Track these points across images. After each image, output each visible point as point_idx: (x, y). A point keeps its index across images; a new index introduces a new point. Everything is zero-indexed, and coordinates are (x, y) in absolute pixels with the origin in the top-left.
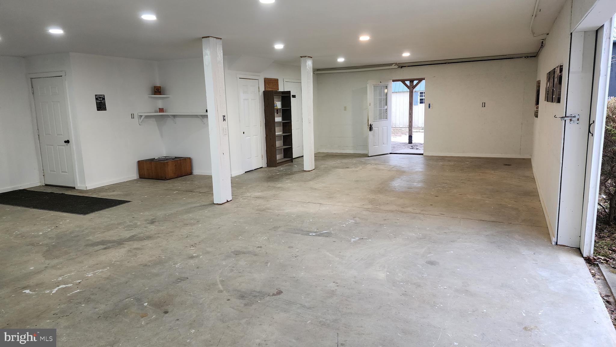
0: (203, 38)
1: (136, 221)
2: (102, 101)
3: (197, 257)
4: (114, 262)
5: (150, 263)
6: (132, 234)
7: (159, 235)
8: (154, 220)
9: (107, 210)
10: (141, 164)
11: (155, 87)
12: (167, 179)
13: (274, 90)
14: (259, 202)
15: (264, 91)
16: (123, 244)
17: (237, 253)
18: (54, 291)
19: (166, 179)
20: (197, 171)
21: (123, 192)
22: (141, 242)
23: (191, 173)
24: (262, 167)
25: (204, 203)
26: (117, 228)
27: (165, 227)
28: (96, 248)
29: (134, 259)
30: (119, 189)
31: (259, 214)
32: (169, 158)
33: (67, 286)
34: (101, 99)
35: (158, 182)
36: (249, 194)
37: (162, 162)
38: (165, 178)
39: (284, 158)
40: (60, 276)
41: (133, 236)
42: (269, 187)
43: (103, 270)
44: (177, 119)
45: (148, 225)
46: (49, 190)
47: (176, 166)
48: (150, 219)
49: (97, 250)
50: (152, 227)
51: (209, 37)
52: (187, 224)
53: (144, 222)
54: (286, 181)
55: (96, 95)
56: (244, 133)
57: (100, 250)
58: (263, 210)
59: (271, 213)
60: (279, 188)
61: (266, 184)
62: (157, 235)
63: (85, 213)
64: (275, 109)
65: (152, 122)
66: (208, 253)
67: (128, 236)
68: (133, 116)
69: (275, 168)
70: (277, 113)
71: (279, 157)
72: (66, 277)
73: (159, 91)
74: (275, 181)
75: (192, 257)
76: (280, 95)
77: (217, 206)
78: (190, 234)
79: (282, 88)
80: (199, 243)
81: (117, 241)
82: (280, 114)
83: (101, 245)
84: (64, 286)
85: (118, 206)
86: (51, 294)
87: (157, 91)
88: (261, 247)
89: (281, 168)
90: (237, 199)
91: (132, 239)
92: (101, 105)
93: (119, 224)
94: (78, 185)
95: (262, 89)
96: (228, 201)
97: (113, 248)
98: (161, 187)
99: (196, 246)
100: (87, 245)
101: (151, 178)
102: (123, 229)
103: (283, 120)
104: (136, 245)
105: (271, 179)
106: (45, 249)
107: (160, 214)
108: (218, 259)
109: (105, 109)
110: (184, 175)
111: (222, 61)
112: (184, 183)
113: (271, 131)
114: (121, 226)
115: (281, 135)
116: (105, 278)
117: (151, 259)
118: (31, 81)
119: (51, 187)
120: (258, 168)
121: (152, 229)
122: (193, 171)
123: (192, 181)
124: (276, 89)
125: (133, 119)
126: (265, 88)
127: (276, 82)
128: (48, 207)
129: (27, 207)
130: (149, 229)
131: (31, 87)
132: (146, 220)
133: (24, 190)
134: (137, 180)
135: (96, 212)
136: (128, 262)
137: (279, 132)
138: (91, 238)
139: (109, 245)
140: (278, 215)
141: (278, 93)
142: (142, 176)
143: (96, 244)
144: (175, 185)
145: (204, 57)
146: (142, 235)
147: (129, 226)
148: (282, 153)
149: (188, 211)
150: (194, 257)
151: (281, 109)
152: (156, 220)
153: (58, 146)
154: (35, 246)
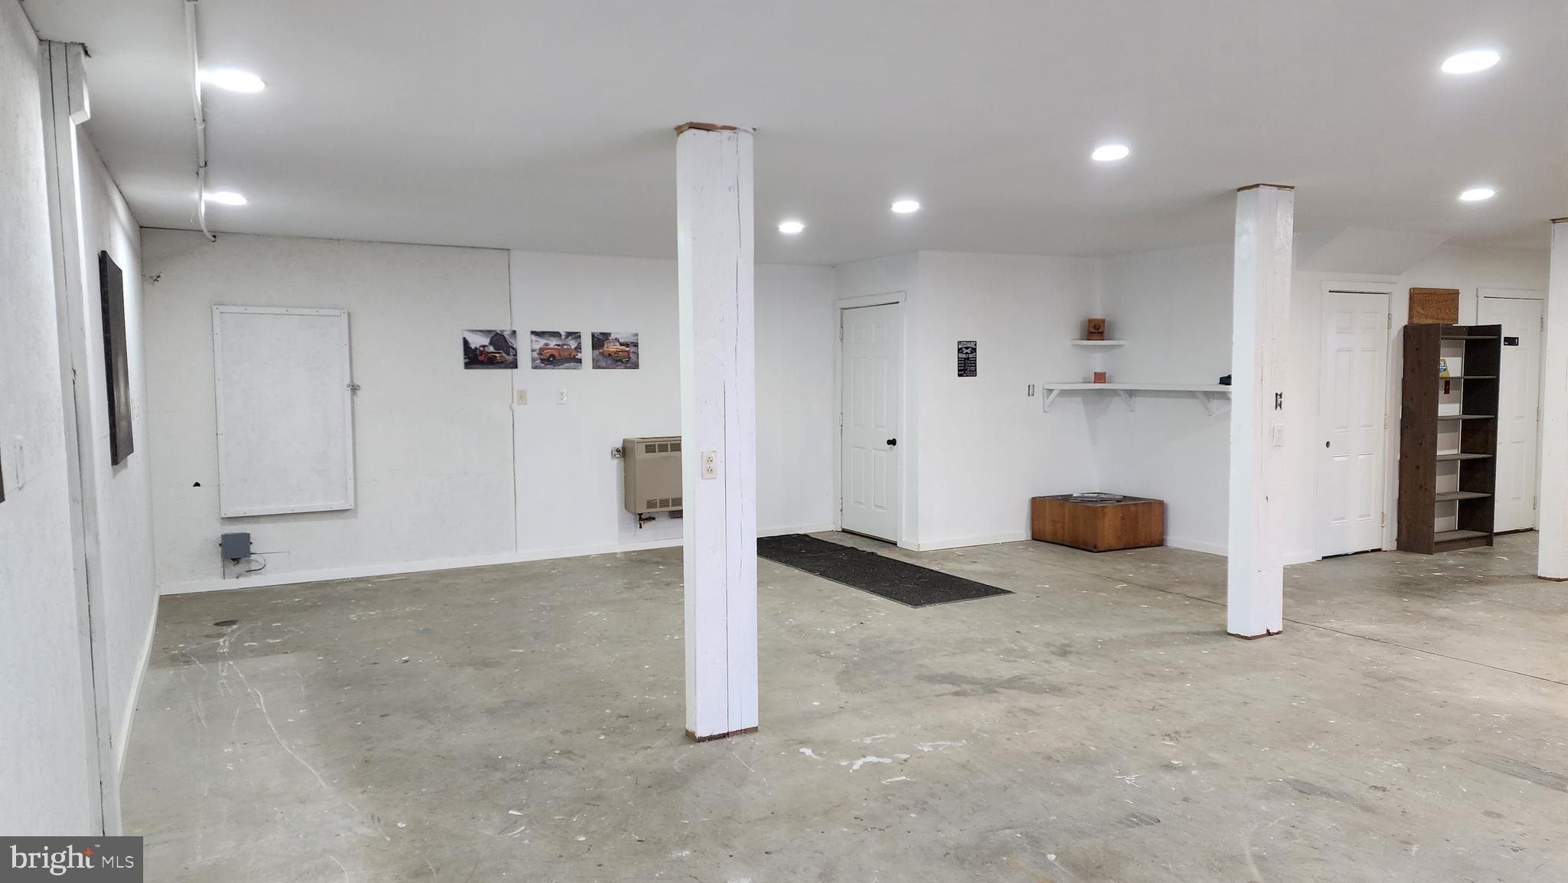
0: (1239, 190)
1: (1026, 644)
2: (971, 356)
3: (1183, 769)
4: (978, 730)
5: (1059, 755)
6: (1016, 673)
7: (1081, 689)
8: (1068, 649)
9: (961, 603)
10: (1039, 506)
11: (1090, 321)
12: (1100, 549)
13: (1441, 322)
14: (1371, 651)
15: (1405, 327)
16: (996, 692)
17: (1305, 789)
18: (858, 764)
19: (1094, 550)
20: (1178, 537)
21: (994, 567)
22: (1036, 695)
23: (1161, 543)
24: (1379, 550)
25: (1196, 628)
26: (981, 650)
27: (1096, 671)
28: (940, 688)
29: (1021, 736)
30: (985, 559)
31: (1375, 688)
32: (1109, 496)
33: (881, 760)
34: (968, 351)
35: (1075, 554)
36: (1335, 624)
37: (1090, 505)
38: (1095, 547)
39: (1459, 529)
40: (868, 734)
41: (1019, 678)
42: (1405, 611)
43: (953, 744)
44: (1139, 402)
45: (1053, 658)
46: (849, 542)
47: (1123, 518)
48: (1058, 644)
49: (939, 693)
50: (1062, 664)
51: (1257, 186)
52: (1154, 676)
53: (1044, 650)
54: (1467, 602)
55: (959, 342)
56: (1328, 444)
57: (946, 694)
58: (1387, 680)
59: (1417, 691)
60: (1443, 619)
61: (1393, 602)
62: (1075, 688)
63: (915, 602)
64: (1442, 378)
65: (1076, 405)
66: (1213, 765)
67: (1007, 675)
68: (1031, 391)
69: (1425, 557)
70: (1447, 391)
71: (1444, 523)
72: (879, 741)
73: (1100, 330)
74: (1427, 596)
75: (1169, 767)
76: (1461, 337)
77: (1236, 641)
78: (1162, 702)
79: (1468, 316)
80: (1188, 732)
81: (982, 681)
82: (1458, 393)
83: (950, 684)
84: (874, 759)
85: (984, 599)
86: (851, 771)
87: (1095, 330)
88: (1384, 790)
89: (1449, 559)
90: (1298, 630)
91: (1014, 683)
92: (967, 366)
93: (986, 642)
94: (904, 539)
95: (1401, 319)
96: (1269, 634)
97: (973, 695)
98: (1083, 566)
99: (1179, 739)
100: (919, 678)
101: (1059, 542)
102: (996, 655)
103: (1466, 410)
104: (1025, 700)
105: (1409, 587)
106: (842, 667)
107: (1082, 634)
108: (1246, 790)
109: (974, 373)
110: (1142, 544)
111: (1289, 248)
112: (1143, 564)
113: (1421, 444)
114: (991, 648)
115: (1454, 457)
116: (959, 764)
117: (1062, 744)
118: (842, 312)
119: (852, 536)
120: (1367, 552)
121: (1063, 669)
122: (1168, 538)
123: (1163, 562)
124: (1448, 320)
125: (1031, 397)
126: (1411, 317)
127: (1451, 298)
128: (846, 578)
129: (811, 571)
130: (1056, 668)
131: (840, 326)
132: (1048, 645)
133: (806, 535)
134: (1025, 544)
135: (938, 606)
136: (1009, 739)
137: (1449, 449)
138: (926, 661)
139: (965, 687)
140: (1443, 704)
141: (1453, 332)
142: (1038, 536)
143: (939, 679)
144: (1120, 567)
145: (1236, 238)
146: (1038, 680)
147: (1008, 652)
148: (1453, 514)
149: (1155, 641)
150: (1175, 768)
151: (1462, 378)
152: (1073, 649)
153: (875, 449)
154: (822, 657)
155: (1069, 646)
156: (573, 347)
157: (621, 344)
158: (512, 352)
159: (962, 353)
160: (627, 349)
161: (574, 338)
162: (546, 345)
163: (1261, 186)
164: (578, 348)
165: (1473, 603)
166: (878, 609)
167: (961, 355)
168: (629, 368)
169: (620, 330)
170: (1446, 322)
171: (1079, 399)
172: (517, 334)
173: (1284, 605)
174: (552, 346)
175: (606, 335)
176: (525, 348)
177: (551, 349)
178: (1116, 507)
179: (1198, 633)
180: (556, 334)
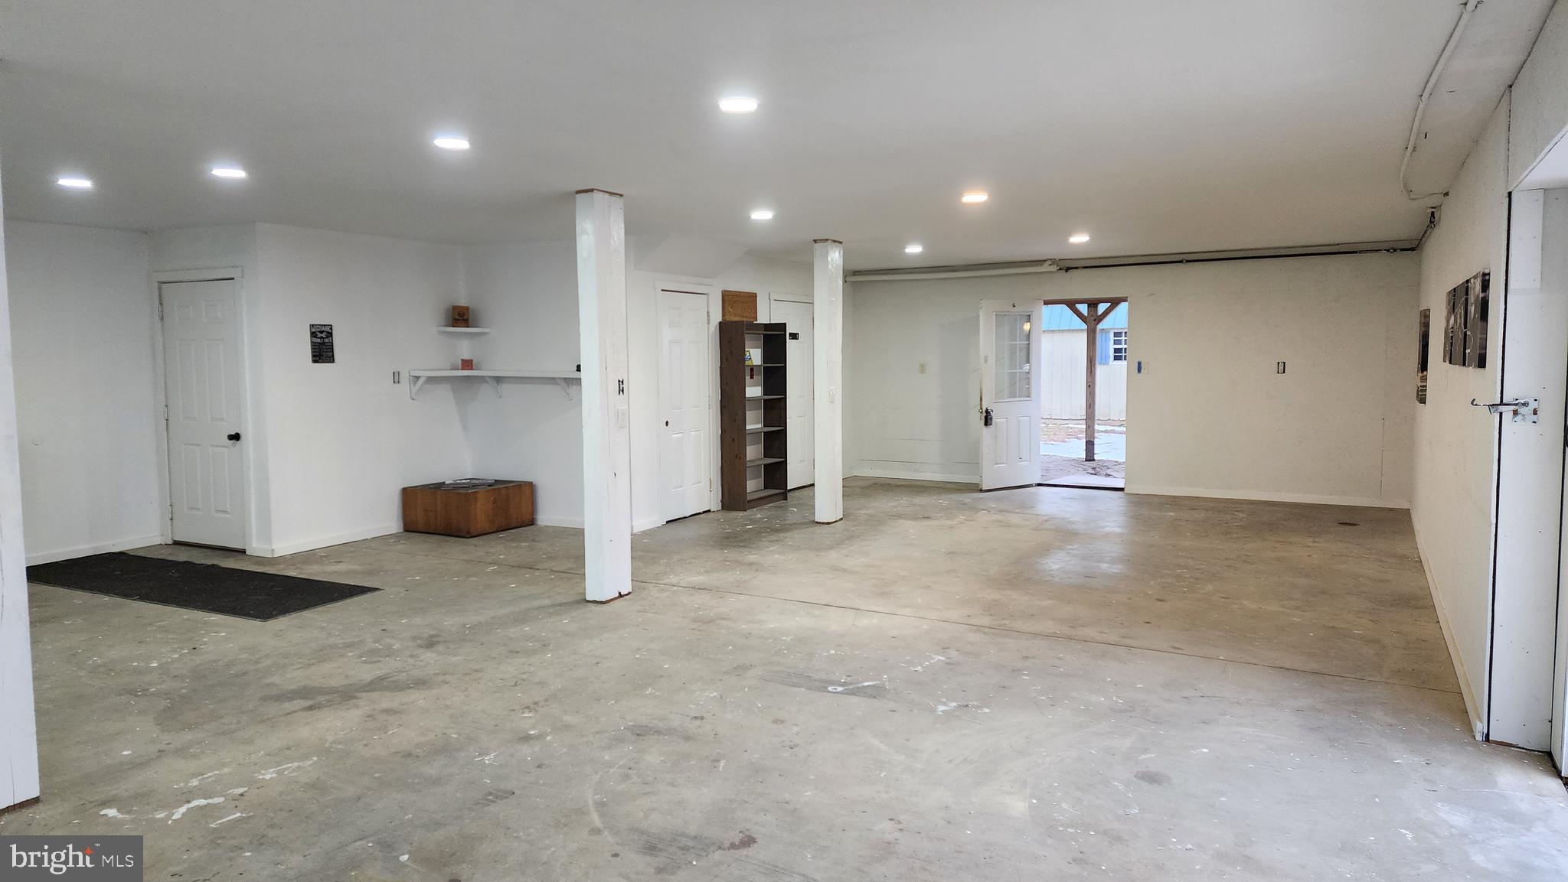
0: (578, 192)
1: (391, 641)
2: (326, 340)
3: (540, 737)
4: (331, 743)
5: (419, 748)
6: (378, 673)
7: (448, 678)
8: (435, 639)
9: (321, 609)
10: (410, 496)
11: (455, 308)
12: (473, 534)
13: (745, 319)
14: (699, 599)
15: (720, 323)
16: (355, 698)
17: (641, 732)
18: (179, 813)
19: (469, 536)
20: (549, 515)
21: (362, 564)
22: (399, 693)
23: (532, 522)
24: (709, 511)
25: (560, 599)
26: (341, 656)
27: (462, 657)
28: (288, 706)
29: (380, 739)
30: (352, 557)
31: (700, 630)
32: (481, 481)
33: (210, 801)
34: (324, 335)
35: (447, 541)
36: (673, 579)
37: (462, 491)
38: (468, 533)
39: (765, 488)
40: (194, 775)
41: (382, 678)
42: (726, 561)
43: (301, 764)
44: (506, 387)
45: (420, 651)
46: (182, 556)
47: (494, 502)
48: (426, 635)
49: (289, 712)
50: (429, 656)
51: (592, 190)
52: (518, 652)
53: (411, 644)
54: (768, 547)
56: (667, 423)
57: (298, 711)
58: (710, 622)
59: (730, 628)
60: (751, 564)
61: (717, 555)
62: (440, 678)
63: (265, 616)
64: (748, 366)
65: (444, 392)
66: (567, 727)
67: (369, 678)
68: (396, 378)
69: (741, 514)
70: (752, 377)
71: (753, 485)
72: (210, 780)
73: (464, 318)
74: (741, 546)
75: (526, 739)
76: (760, 332)
77: (593, 607)
78: (524, 676)
79: (763, 318)
80: (546, 700)
81: (340, 689)
82: (760, 378)
83: (302, 699)
84: (203, 802)
85: (348, 601)
86: (170, 822)
87: (460, 317)
88: (702, 718)
89: (758, 514)
90: (645, 589)
91: (376, 685)
92: (322, 349)
93: (348, 646)
94: (254, 545)
95: (717, 317)
96: (621, 596)
97: (328, 706)
98: (455, 554)
99: (538, 709)
100: (265, 699)
101: (433, 531)
102: (358, 658)
103: (765, 393)
104: (387, 700)
105: (731, 540)
106: (164, 703)
107: (450, 622)
108: (593, 744)
109: (331, 359)
110: (514, 525)
111: (622, 250)
112: (514, 545)
113: (735, 421)
114: (351, 652)
115: (760, 430)
116: (306, 784)
117: (422, 738)
118: (160, 289)
119: (186, 548)
120: (700, 513)
121: (430, 659)
122: (538, 517)
123: (534, 540)
124: (750, 318)
125: (397, 385)
126: (723, 315)
127: (752, 298)
128: (176, 598)
129: (126, 596)
130: (421, 661)
131: (158, 303)
132: (414, 638)
133: (121, 553)
134: (397, 536)
135: (294, 615)
136: (366, 745)
137: (754, 424)
138: (276, 679)
139: (320, 698)
140: (748, 635)
141: (754, 327)
142: (412, 526)
143: (289, 695)
144: (491, 550)
145: (578, 238)
146: (403, 676)
147: (373, 652)
148: (760, 477)
149: (521, 619)
150: (532, 739)
151: (760, 366)
152: (439, 639)
153: (212, 446)
154: (139, 696)
155: (438, 636)
159: (316, 337)
163: (595, 191)
165: (772, 548)
166: (216, 629)
167: (315, 340)
170: (748, 320)
171: (448, 386)
173: (632, 568)
178: (488, 491)
179: (561, 605)
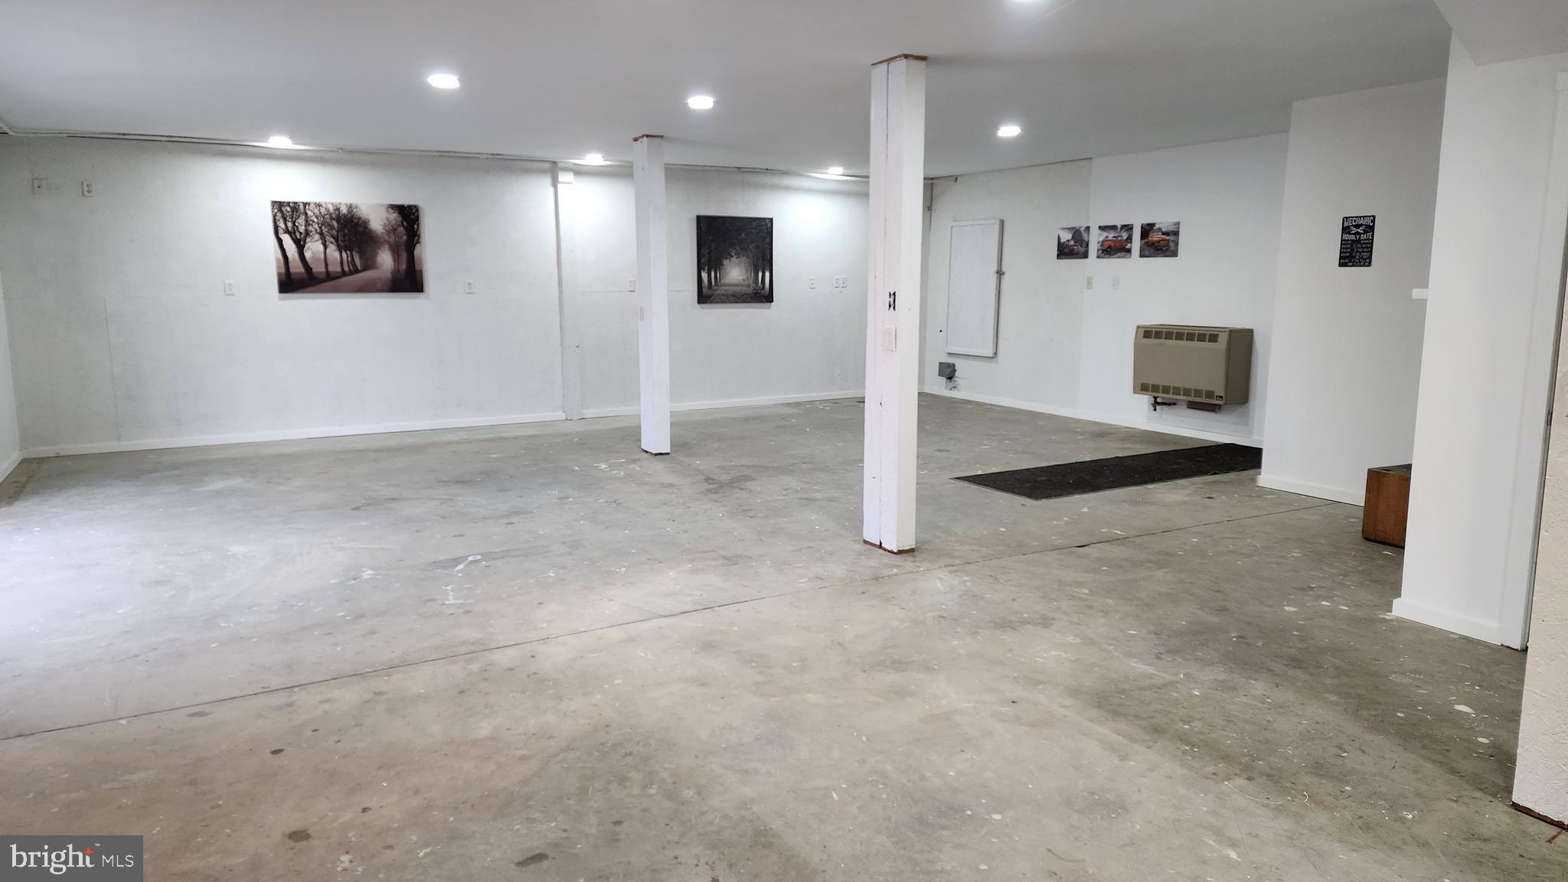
2: (1364, 237)
55: (1347, 218)
92: (1356, 249)
96: (880, 546)
109: (1367, 262)
156: (1125, 238)
157: (1163, 234)
158: (1084, 245)
159: (1349, 233)
160: (1168, 238)
161: (1126, 230)
162: (1107, 237)
164: (1130, 239)
167: (1347, 237)
168: (1169, 256)
169: (1163, 220)
172: (1091, 229)
174: (1110, 238)
175: (1151, 225)
176: (1095, 239)
177: (1110, 240)
180: (1113, 228)
